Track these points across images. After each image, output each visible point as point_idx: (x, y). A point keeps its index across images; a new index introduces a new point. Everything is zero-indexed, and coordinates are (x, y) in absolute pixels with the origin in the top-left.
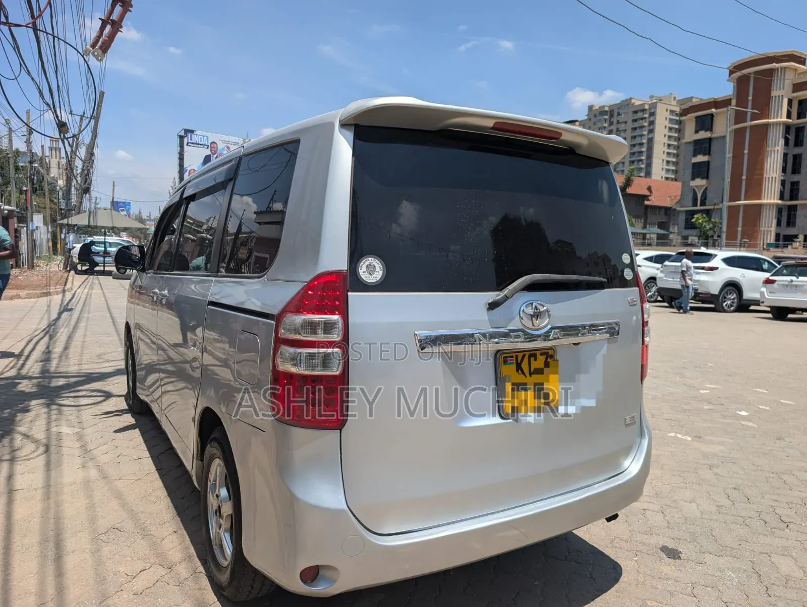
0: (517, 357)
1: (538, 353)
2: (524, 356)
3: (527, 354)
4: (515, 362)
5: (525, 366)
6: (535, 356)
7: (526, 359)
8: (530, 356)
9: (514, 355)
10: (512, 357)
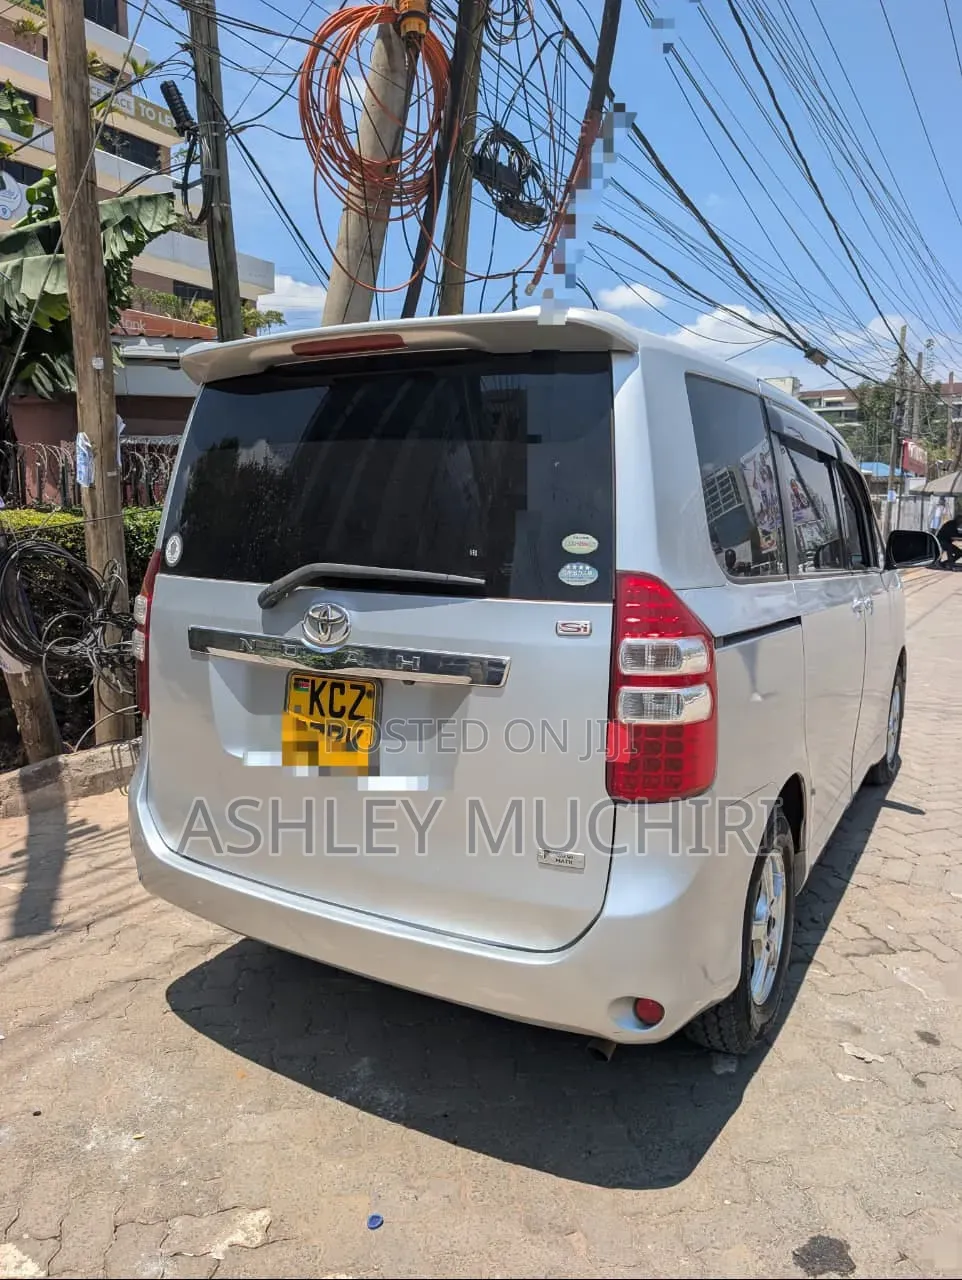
0: (313, 682)
1: (347, 684)
2: (324, 683)
3: (329, 682)
4: (310, 688)
5: (324, 697)
6: (342, 687)
7: (327, 688)
8: (334, 686)
9: (311, 678)
10: (307, 681)
